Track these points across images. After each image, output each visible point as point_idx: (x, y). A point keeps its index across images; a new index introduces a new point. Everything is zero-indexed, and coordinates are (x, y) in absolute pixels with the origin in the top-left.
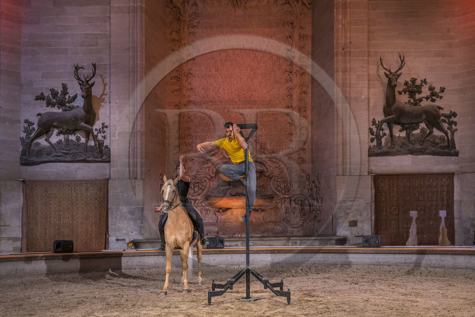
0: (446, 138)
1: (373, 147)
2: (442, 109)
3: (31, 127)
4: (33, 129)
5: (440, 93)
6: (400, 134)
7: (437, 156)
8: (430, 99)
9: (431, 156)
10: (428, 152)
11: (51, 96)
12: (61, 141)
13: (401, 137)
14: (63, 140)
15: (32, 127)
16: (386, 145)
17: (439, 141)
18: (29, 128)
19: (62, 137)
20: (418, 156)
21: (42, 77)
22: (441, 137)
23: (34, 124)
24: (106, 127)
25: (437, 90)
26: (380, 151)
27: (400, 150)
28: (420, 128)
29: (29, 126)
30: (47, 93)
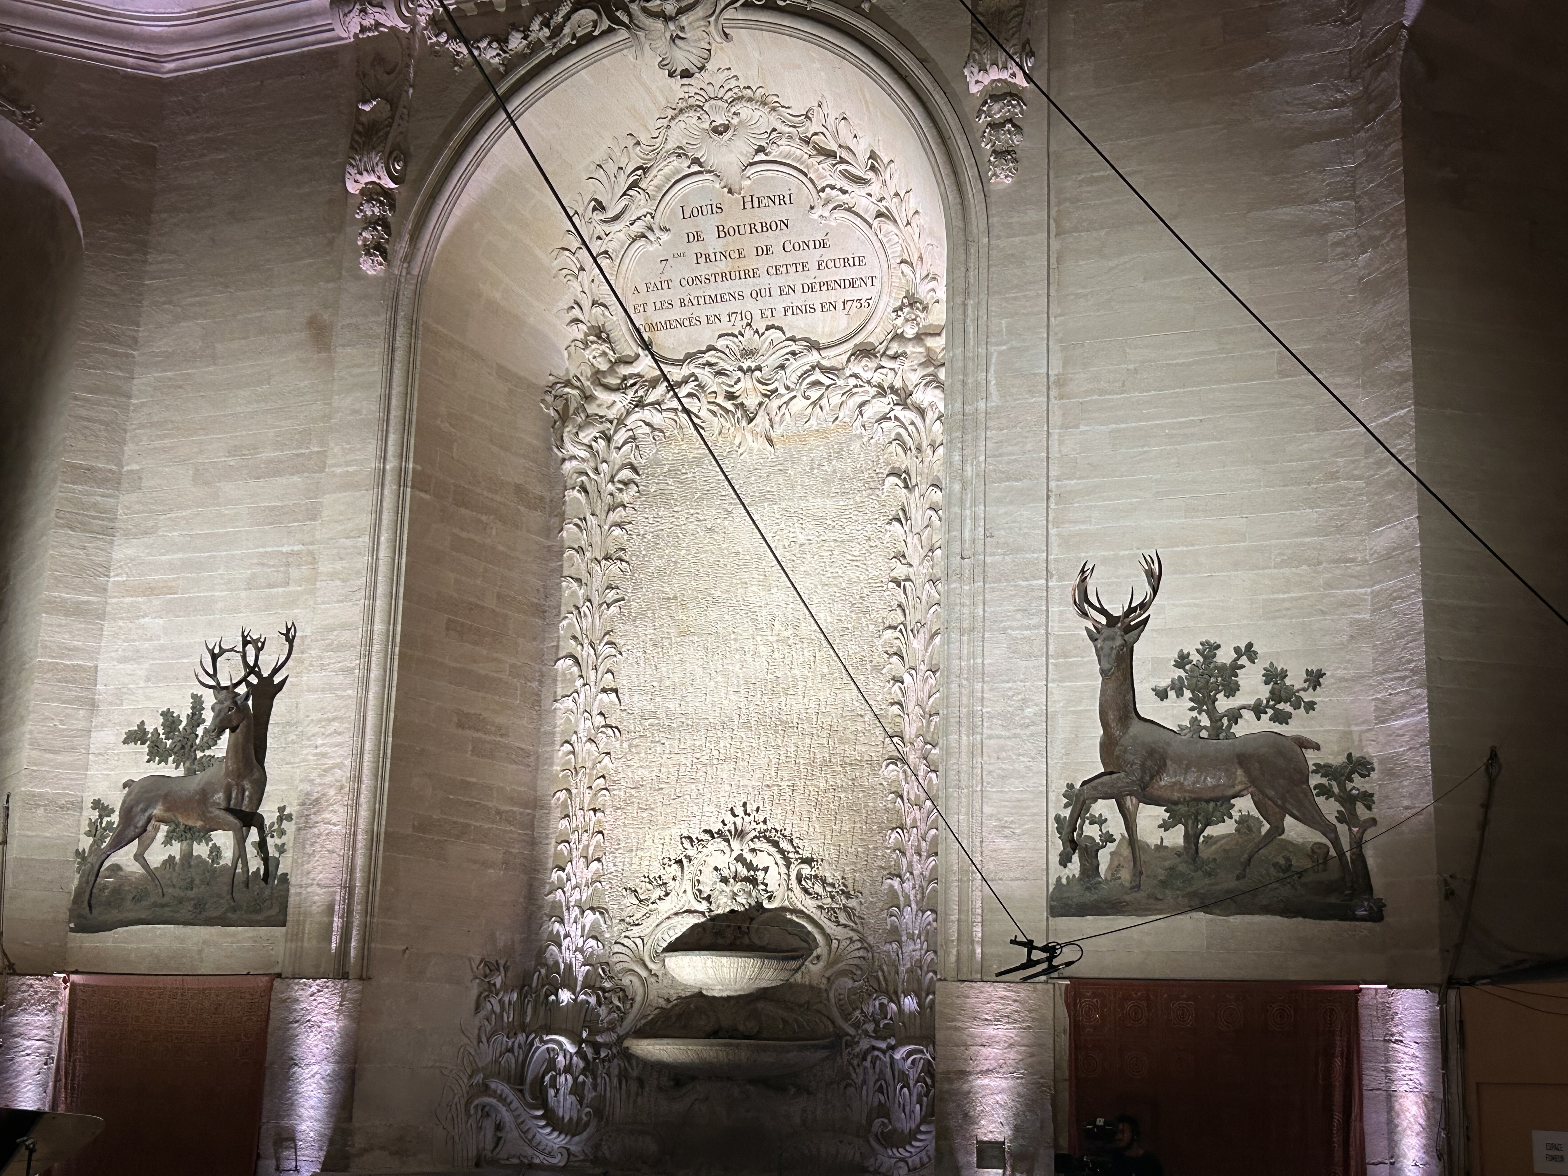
0: (1333, 852)
1: (1068, 883)
2: (1317, 747)
3: (105, 820)
5: (1305, 690)
6: (1162, 839)
7: (1300, 919)
8: (1270, 712)
9: (1279, 918)
10: (1265, 903)
11: (161, 731)
12: (171, 858)
13: (1166, 847)
14: (178, 857)
15: (109, 819)
16: (1113, 875)
17: (1307, 864)
18: (101, 823)
19: (176, 849)
20: (1231, 919)
21: (148, 679)
22: (1312, 849)
23: (113, 811)
24: (289, 817)
25: (1295, 680)
26: (1090, 897)
27: (1160, 897)
28: (1236, 815)
29: (101, 817)
30: (153, 724)
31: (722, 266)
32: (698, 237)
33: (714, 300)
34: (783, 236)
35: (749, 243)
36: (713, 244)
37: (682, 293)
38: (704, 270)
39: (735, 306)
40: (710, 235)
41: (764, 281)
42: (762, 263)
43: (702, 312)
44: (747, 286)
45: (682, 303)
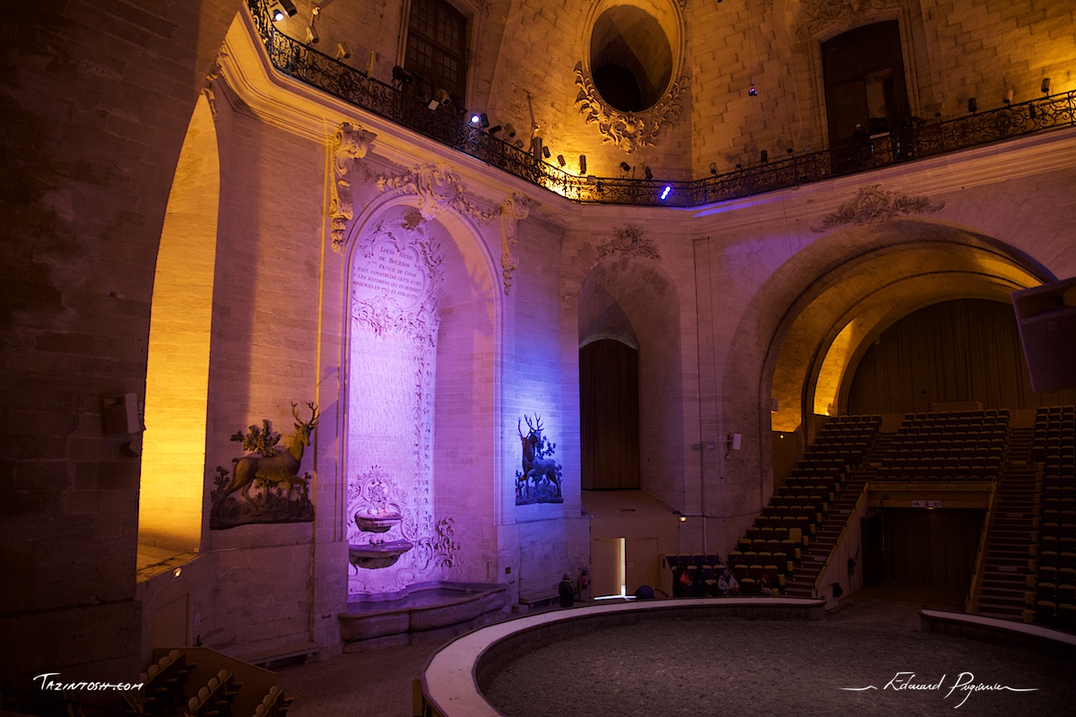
2: (554, 462)
4: (228, 479)
5: (553, 449)
7: (551, 504)
8: (548, 453)
9: (548, 504)
10: (547, 500)
11: (251, 436)
12: (260, 494)
14: (263, 494)
15: (226, 477)
19: (262, 490)
20: (542, 505)
21: (241, 411)
25: (552, 446)
26: (522, 500)
27: (532, 500)
29: (222, 475)
30: (247, 433)
31: (387, 272)
32: (383, 259)
33: (380, 282)
34: (407, 269)
35: (398, 267)
36: (386, 263)
37: (371, 275)
38: (381, 271)
39: (385, 286)
40: (387, 260)
41: (397, 281)
42: (399, 275)
43: (375, 284)
44: (392, 281)
45: (369, 279)
